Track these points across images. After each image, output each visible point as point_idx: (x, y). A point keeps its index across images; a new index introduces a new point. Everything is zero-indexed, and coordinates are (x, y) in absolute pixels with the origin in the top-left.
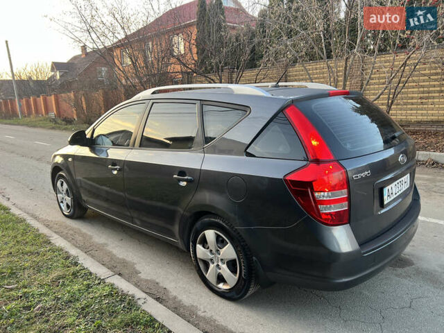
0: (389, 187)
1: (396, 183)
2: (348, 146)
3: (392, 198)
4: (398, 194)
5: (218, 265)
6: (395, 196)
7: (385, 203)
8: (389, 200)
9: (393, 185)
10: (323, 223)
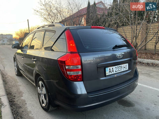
0: (111, 68)
1: (117, 66)
2: (87, 47)
3: (113, 73)
4: (117, 72)
5: (42, 96)
6: (115, 73)
7: (107, 75)
8: (110, 74)
9: (114, 67)
10: (70, 80)
